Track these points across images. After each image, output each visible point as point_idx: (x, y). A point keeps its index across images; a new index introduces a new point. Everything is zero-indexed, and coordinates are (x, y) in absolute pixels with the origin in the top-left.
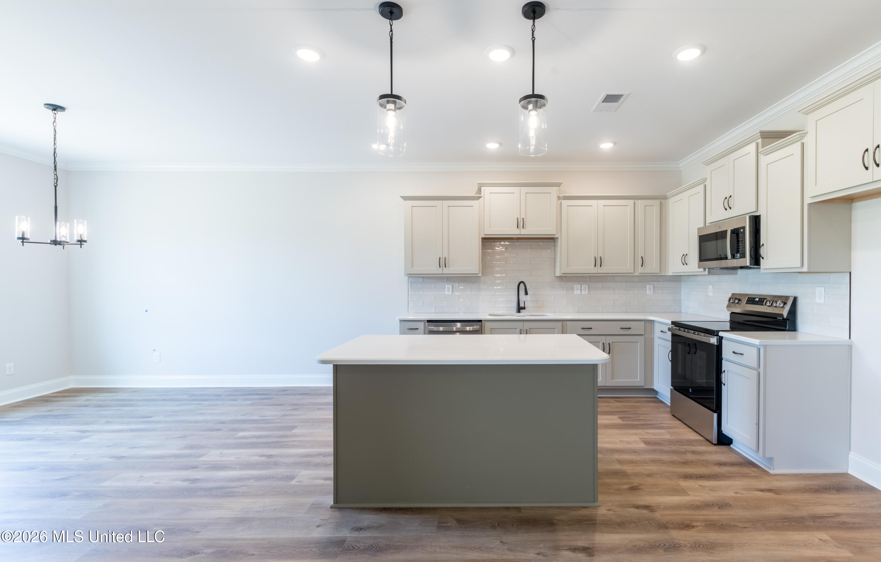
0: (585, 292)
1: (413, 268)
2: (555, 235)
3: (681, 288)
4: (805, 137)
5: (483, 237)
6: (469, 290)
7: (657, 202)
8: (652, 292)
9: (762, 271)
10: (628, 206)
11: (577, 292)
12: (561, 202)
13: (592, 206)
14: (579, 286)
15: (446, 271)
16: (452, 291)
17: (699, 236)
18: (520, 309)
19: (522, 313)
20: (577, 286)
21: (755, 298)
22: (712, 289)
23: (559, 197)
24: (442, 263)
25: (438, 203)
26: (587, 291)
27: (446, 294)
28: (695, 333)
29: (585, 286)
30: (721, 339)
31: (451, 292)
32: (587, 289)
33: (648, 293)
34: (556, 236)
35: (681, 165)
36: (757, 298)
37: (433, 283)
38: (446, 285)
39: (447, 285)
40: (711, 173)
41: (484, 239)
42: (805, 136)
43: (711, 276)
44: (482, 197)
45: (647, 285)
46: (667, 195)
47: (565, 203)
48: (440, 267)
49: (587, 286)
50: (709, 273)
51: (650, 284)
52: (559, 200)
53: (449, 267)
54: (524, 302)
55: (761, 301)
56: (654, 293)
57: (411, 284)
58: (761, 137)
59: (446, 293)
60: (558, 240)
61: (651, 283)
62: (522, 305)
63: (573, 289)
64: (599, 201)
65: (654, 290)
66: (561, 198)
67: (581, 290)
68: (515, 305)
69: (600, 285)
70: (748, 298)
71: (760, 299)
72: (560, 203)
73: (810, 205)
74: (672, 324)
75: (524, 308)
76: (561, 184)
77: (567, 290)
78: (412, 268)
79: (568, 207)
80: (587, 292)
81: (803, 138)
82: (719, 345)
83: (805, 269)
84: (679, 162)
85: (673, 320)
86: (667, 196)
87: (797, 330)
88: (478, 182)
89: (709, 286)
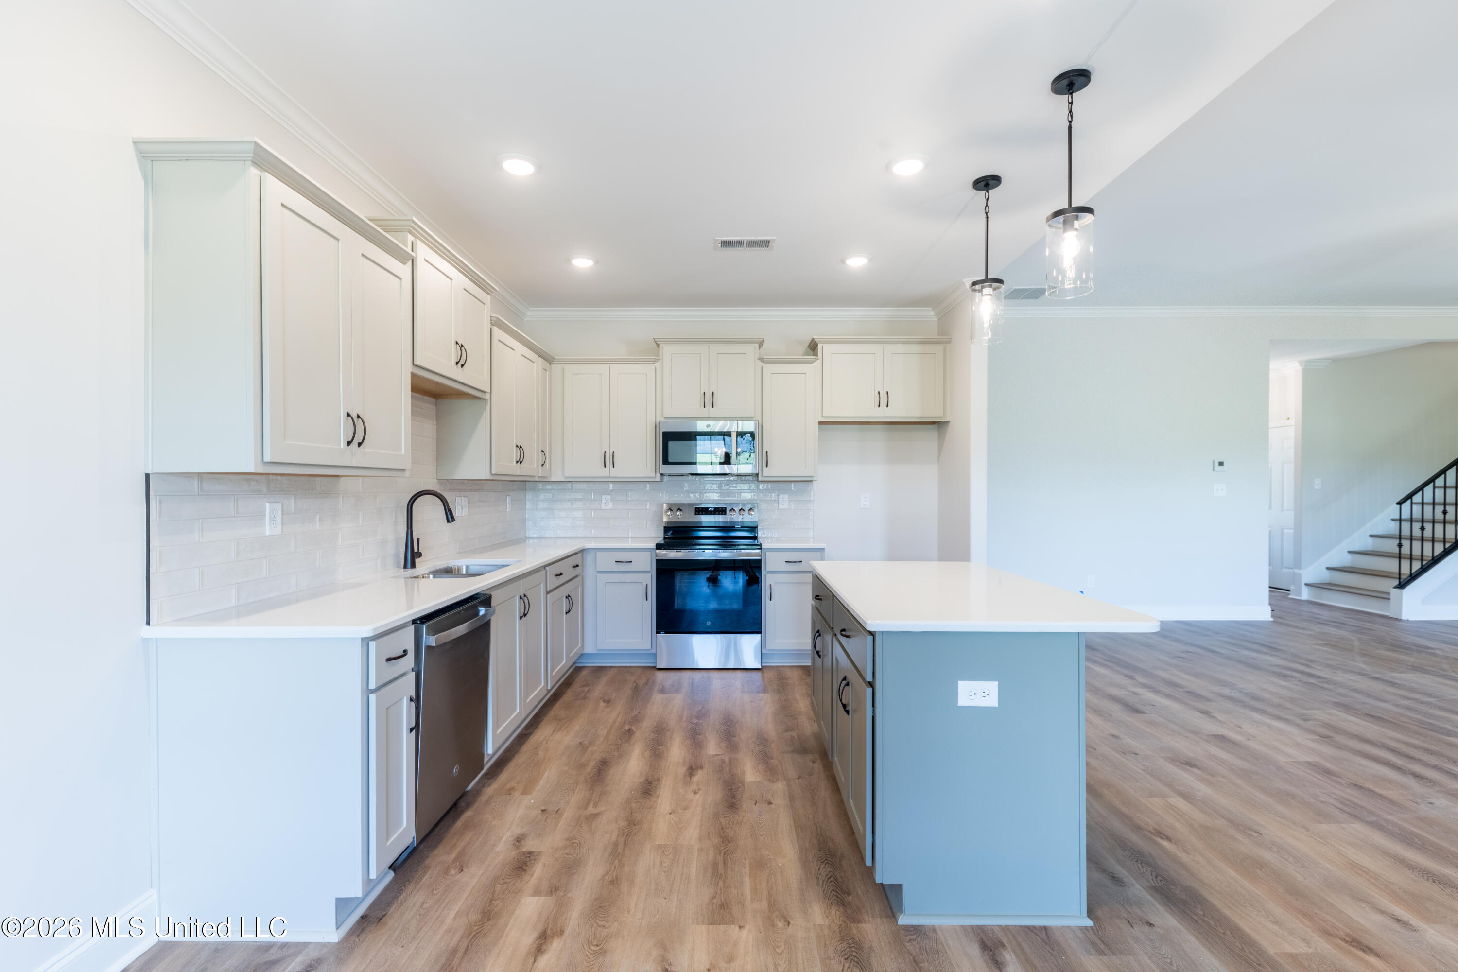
0: (465, 512)
5: (414, 372)
6: (318, 517)
7: (548, 365)
8: (510, 509)
9: (761, 478)
10: (534, 363)
12: (492, 328)
13: (514, 350)
14: (460, 499)
16: (282, 522)
17: (664, 432)
21: (709, 507)
22: (610, 499)
26: (467, 510)
27: (267, 534)
29: (465, 500)
31: (279, 529)
32: (467, 505)
34: (485, 395)
39: (268, 502)
40: (671, 356)
44: (410, 261)
47: (496, 332)
48: (348, 444)
54: (419, 539)
55: (720, 510)
59: (268, 530)
60: (486, 404)
64: (518, 344)
65: (512, 504)
66: (492, 320)
67: (462, 507)
70: (696, 508)
71: (716, 508)
73: (820, 422)
78: (284, 438)
79: (498, 342)
86: (554, 360)
89: (603, 497)
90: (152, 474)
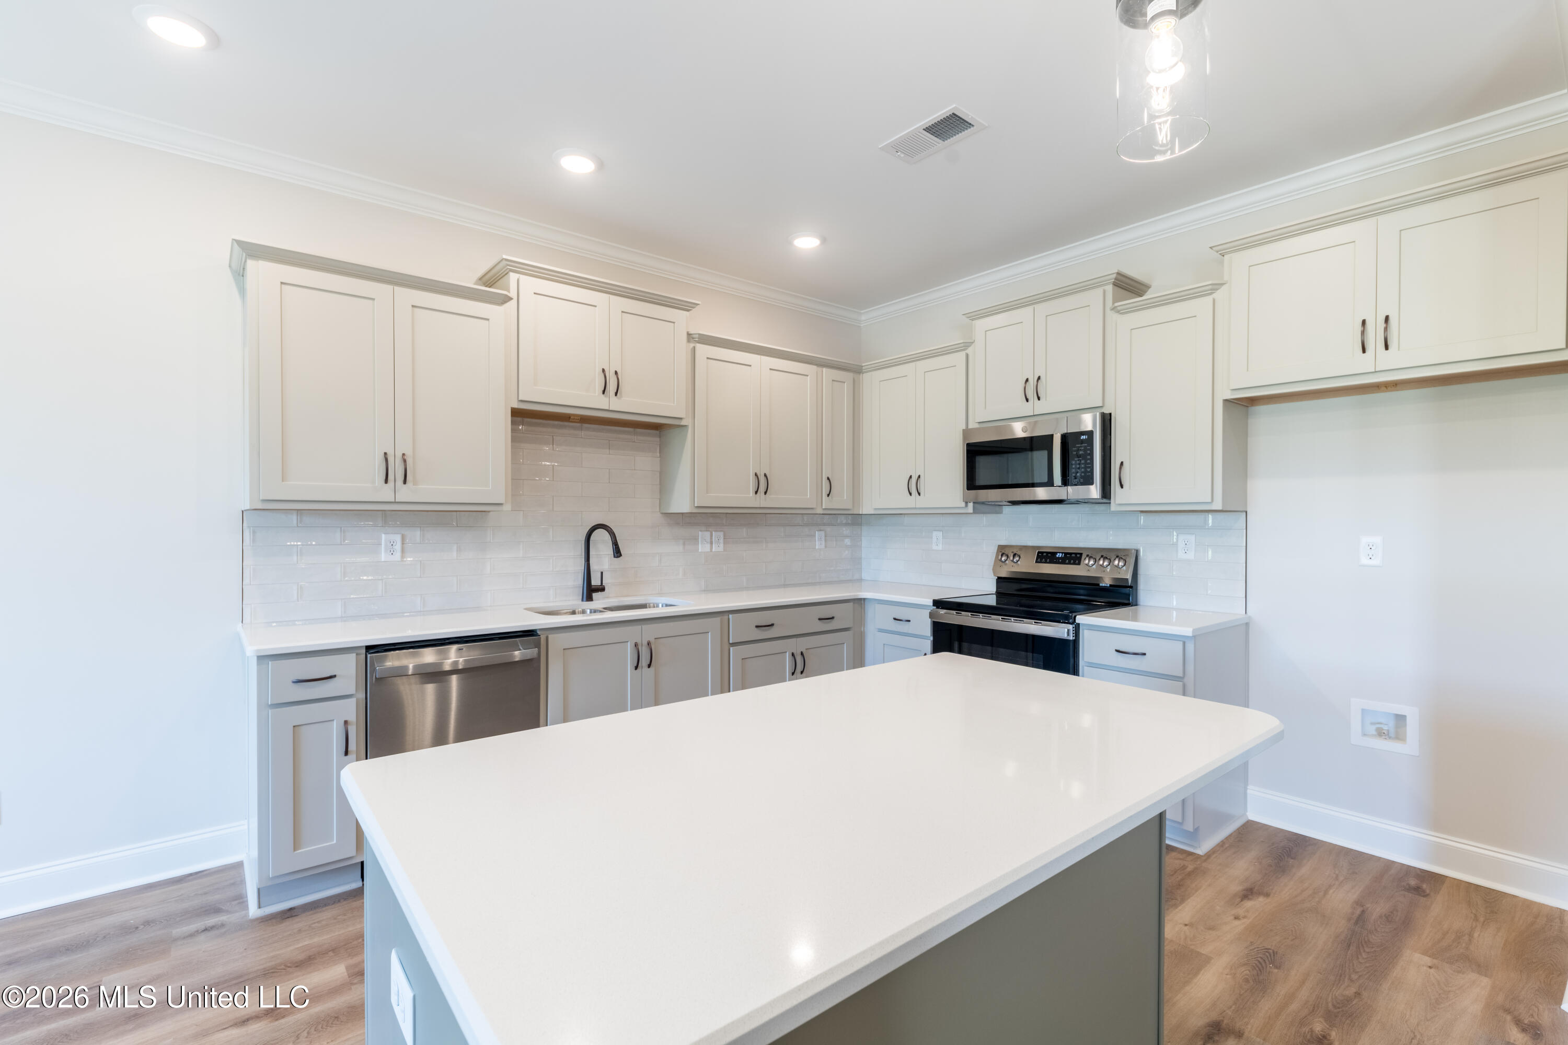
0: (718, 548)
1: (283, 483)
2: (681, 419)
3: (861, 536)
4: (1218, 291)
5: (516, 406)
6: (455, 547)
7: (850, 375)
8: (823, 546)
9: (1113, 507)
10: (807, 376)
11: (703, 548)
12: (694, 347)
13: (750, 366)
14: (707, 534)
15: (405, 494)
16: (403, 551)
17: (968, 445)
18: (591, 591)
19: (596, 600)
20: (704, 535)
21: (1056, 553)
22: (941, 537)
23: (689, 334)
24: (397, 470)
25: (382, 291)
26: (722, 545)
27: (383, 560)
28: (1011, 619)
29: (718, 535)
30: (1077, 628)
31: (397, 556)
32: (722, 541)
33: (817, 547)
34: (683, 423)
35: (863, 318)
36: (1059, 553)
37: (339, 529)
38: (383, 535)
39: (385, 534)
40: (986, 334)
41: (518, 414)
42: (1217, 289)
43: (977, 515)
44: (511, 299)
45: (817, 532)
46: (862, 366)
47: (703, 350)
48: (386, 481)
49: (721, 534)
50: (976, 511)
51: (820, 530)
52: (689, 341)
53: (415, 483)
54: (602, 573)
55: (1073, 557)
56: (826, 547)
57: (254, 532)
58: (1114, 282)
59: (383, 556)
60: (687, 431)
61: (822, 528)
62: (595, 582)
63: (695, 540)
64: (763, 357)
65: (826, 541)
66: (693, 338)
67: (711, 543)
68: (579, 581)
69: (744, 532)
70: (1039, 552)
71: (1066, 554)
72: (692, 349)
73: (1226, 401)
74: (934, 605)
75: (601, 589)
76: (695, 306)
77: (684, 544)
78: (283, 481)
79: (709, 360)
80: (721, 548)
81: (1214, 293)
82: (1075, 640)
83: (1218, 505)
84: (862, 312)
85: (937, 598)
86: (864, 368)
87: (1138, 603)
88: (505, 257)
89: (935, 533)
90: (245, 510)
